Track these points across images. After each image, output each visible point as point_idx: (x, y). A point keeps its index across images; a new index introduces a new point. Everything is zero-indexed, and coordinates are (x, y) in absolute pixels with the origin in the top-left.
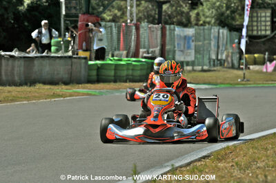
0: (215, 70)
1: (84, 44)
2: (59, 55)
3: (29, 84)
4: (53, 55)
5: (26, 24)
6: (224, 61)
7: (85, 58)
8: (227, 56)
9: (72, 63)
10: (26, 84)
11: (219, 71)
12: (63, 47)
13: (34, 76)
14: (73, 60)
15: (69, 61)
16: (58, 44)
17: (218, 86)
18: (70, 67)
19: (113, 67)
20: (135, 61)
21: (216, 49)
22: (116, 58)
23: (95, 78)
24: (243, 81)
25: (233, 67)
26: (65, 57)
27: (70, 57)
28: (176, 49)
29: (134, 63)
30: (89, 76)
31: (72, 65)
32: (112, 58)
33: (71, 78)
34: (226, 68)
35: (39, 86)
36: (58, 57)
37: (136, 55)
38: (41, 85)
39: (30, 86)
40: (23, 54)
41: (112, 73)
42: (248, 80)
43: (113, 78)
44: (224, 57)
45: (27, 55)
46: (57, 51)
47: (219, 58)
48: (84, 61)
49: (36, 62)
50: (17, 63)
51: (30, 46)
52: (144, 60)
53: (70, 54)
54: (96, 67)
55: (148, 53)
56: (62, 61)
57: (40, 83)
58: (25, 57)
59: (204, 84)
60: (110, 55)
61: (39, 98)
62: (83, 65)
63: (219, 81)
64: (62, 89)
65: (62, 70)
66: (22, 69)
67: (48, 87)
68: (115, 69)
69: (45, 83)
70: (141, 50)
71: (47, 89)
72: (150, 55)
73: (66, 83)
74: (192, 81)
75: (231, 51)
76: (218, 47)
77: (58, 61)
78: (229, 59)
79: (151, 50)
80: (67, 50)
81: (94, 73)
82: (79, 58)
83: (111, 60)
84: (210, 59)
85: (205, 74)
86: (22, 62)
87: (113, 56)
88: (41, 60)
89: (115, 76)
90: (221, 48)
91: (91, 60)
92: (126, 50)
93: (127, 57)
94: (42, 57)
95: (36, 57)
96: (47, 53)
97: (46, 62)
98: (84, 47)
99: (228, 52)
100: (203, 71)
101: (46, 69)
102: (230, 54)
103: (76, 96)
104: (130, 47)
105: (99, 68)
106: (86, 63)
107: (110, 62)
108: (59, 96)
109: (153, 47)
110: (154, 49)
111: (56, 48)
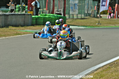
0: (86, 18)
1: (30, 8)
4: (17, 13)
6: (91, 14)
7: (31, 15)
8: (92, 12)
9: (25, 17)
10: (5, 27)
11: (88, 19)
12: (21, 9)
13: (8, 23)
15: (24, 16)
17: (87, 27)
18: (24, 19)
19: (43, 19)
20: (52, 16)
21: (87, 9)
22: (44, 14)
23: (35, 23)
24: (98, 24)
25: (94, 17)
26: (22, 14)
27: (24, 14)
28: (70, 9)
29: (52, 17)
30: (32, 22)
31: (25, 18)
33: (24, 23)
34: (91, 17)
36: (19, 15)
37: (53, 13)
41: (42, 21)
42: (101, 24)
43: (42, 23)
44: (91, 12)
46: (19, 11)
47: (89, 12)
48: (30, 16)
49: (9, 17)
50: (1, 17)
52: (56, 15)
53: (24, 12)
54: (35, 18)
55: (58, 12)
56: (21, 16)
57: (11, 26)
59: (82, 26)
61: (10, 35)
62: (30, 18)
63: (88, 25)
65: (20, 20)
66: (3, 20)
67: (14, 28)
68: (43, 20)
69: (13, 26)
70: (55, 10)
72: (59, 13)
74: (76, 25)
75: (94, 9)
76: (88, 8)
78: (93, 13)
79: (59, 10)
81: (35, 21)
82: (28, 15)
83: (42, 15)
84: (84, 13)
85: (82, 21)
86: (3, 17)
87: (43, 13)
88: (11, 16)
89: (43, 22)
90: (89, 8)
91: (33, 15)
92: (48, 10)
93: (49, 13)
94: (12, 14)
95: (9, 15)
96: (14, 12)
97: (14, 16)
98: (30, 9)
99: (93, 10)
101: (14, 20)
102: (93, 11)
103: (26, 34)
104: (50, 9)
105: (37, 19)
106: (31, 16)
108: (19, 34)
109: (60, 9)
110: (60, 10)
111: (18, 9)
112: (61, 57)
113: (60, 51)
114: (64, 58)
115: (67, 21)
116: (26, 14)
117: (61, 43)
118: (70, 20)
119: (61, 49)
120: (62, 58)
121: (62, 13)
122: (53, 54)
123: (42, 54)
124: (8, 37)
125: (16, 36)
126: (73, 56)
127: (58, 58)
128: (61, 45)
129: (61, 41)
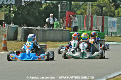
1: (68, 24)
2: (58, 29)
3: (44, 42)
4: (55, 29)
5: (43, 15)
7: (69, 31)
9: (63, 32)
10: (43, 42)
12: (59, 26)
13: (46, 38)
14: (64, 31)
15: (62, 32)
16: (57, 24)
18: (62, 34)
26: (60, 30)
27: (62, 30)
28: (109, 27)
31: (63, 33)
33: (62, 39)
36: (57, 30)
37: (91, 29)
38: (49, 42)
39: (45, 42)
40: (42, 29)
45: (44, 29)
46: (57, 27)
48: (68, 32)
49: (48, 32)
50: (39, 32)
51: (45, 25)
53: (62, 28)
56: (59, 32)
57: (49, 41)
58: (42, 30)
60: (80, 29)
62: (68, 34)
64: (58, 44)
65: (58, 36)
66: (41, 35)
69: (51, 41)
70: (93, 27)
71: (52, 44)
72: (97, 29)
73: (60, 41)
77: (57, 31)
79: (97, 27)
82: (66, 30)
86: (41, 32)
87: (81, 30)
91: (71, 31)
92: (86, 27)
93: (87, 30)
94: (50, 30)
95: (47, 30)
96: (52, 28)
97: (52, 32)
98: (68, 26)
101: (52, 35)
104: (88, 26)
107: (79, 32)
109: (98, 26)
111: (56, 26)
112: (85, 56)
113: (83, 51)
114: (88, 57)
115: (105, 38)
117: (83, 44)
118: (109, 38)
119: (84, 49)
120: (85, 58)
121: (101, 31)
122: (77, 54)
123: (66, 54)
126: (95, 56)
127: (82, 58)
128: (83, 46)
129: (83, 43)
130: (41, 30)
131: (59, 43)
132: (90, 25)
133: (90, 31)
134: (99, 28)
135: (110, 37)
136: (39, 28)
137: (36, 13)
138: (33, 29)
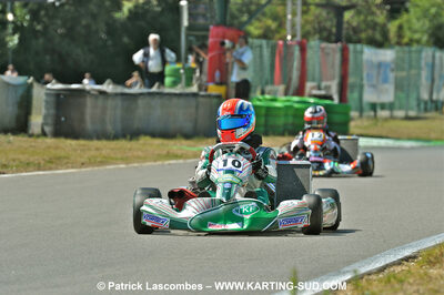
0: (426, 118)
1: (217, 74)
2: (177, 92)
3: (128, 137)
4: (167, 90)
5: (126, 40)
6: (442, 103)
7: (219, 97)
9: (197, 103)
10: (124, 136)
11: (434, 119)
12: (183, 78)
13: (136, 125)
14: (201, 99)
15: (193, 101)
16: (176, 73)
17: (432, 143)
18: (194, 110)
19: (264, 112)
20: (298, 102)
21: (429, 83)
22: (267, 97)
26: (187, 95)
27: (194, 95)
28: (365, 82)
29: (296, 105)
31: (197, 108)
32: (261, 97)
33: (195, 127)
35: (144, 140)
36: (175, 95)
37: (300, 91)
38: (147, 138)
39: (131, 139)
40: (120, 89)
41: (262, 120)
43: (262, 128)
44: (442, 96)
45: (127, 91)
46: (175, 84)
47: (434, 97)
48: (216, 101)
49: (141, 102)
50: (110, 103)
52: (312, 100)
53: (194, 89)
55: (319, 89)
56: (182, 101)
57: (146, 134)
58: (123, 94)
59: (409, 139)
60: (258, 92)
61: (145, 159)
63: (433, 136)
64: (181, 145)
65: (182, 116)
66: (119, 112)
67: (158, 141)
68: (266, 116)
69: (153, 135)
70: (309, 85)
71: (158, 145)
72: (323, 92)
73: (187, 136)
76: (433, 80)
77: (175, 100)
79: (323, 84)
80: (189, 83)
82: (209, 96)
83: (260, 100)
84: (419, 101)
85: (411, 124)
86: (119, 102)
87: (263, 93)
88: (148, 99)
89: (265, 126)
90: (437, 82)
92: (283, 83)
93: (286, 94)
94: (150, 94)
95: (141, 94)
96: (159, 87)
97: (157, 101)
98: (217, 79)
100: (408, 118)
101: (156, 113)
104: (290, 79)
107: (258, 103)
108: (176, 157)
109: (327, 80)
110: (328, 83)
111: (172, 79)
115: (352, 124)
116: (202, 93)
118: (366, 124)
121: (336, 97)
124: (136, 165)
125: (167, 162)
130: (116, 95)
131: (184, 142)
132: (295, 75)
133: (296, 98)
134: (328, 88)
135: (371, 122)
136: (108, 87)
137: (97, 32)
138: (88, 92)
